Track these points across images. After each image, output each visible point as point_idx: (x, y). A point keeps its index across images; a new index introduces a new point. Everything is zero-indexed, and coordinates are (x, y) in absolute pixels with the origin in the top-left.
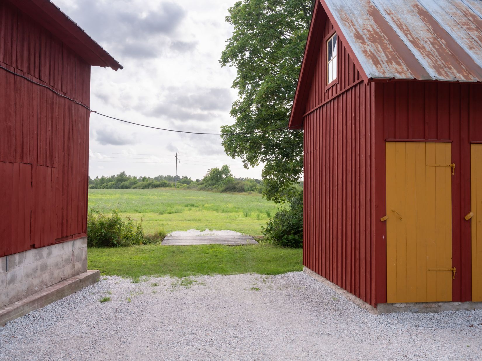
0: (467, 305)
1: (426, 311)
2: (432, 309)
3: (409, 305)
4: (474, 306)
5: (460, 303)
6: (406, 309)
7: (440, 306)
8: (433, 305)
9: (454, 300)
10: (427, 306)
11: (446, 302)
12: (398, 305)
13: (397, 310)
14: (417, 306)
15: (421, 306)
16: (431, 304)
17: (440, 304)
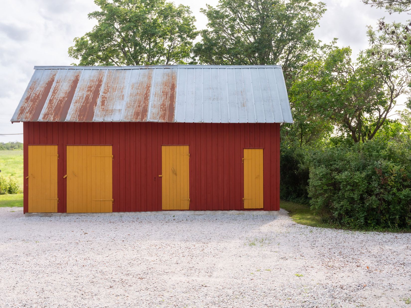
0: (65, 214)
1: (46, 216)
2: (48, 216)
3: (38, 214)
4: (69, 215)
5: (61, 213)
6: (37, 215)
7: (52, 214)
8: (49, 214)
9: (58, 212)
10: (46, 214)
11: (55, 213)
12: (33, 213)
13: (33, 216)
14: (42, 214)
15: (44, 214)
16: (48, 213)
17: (52, 213)
